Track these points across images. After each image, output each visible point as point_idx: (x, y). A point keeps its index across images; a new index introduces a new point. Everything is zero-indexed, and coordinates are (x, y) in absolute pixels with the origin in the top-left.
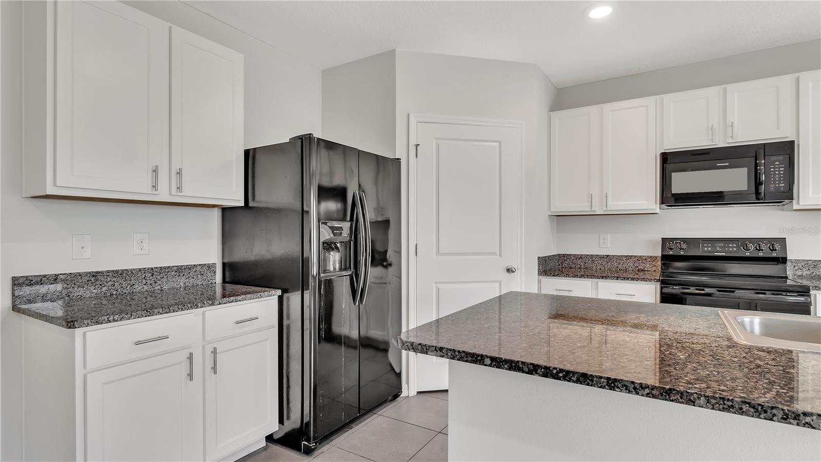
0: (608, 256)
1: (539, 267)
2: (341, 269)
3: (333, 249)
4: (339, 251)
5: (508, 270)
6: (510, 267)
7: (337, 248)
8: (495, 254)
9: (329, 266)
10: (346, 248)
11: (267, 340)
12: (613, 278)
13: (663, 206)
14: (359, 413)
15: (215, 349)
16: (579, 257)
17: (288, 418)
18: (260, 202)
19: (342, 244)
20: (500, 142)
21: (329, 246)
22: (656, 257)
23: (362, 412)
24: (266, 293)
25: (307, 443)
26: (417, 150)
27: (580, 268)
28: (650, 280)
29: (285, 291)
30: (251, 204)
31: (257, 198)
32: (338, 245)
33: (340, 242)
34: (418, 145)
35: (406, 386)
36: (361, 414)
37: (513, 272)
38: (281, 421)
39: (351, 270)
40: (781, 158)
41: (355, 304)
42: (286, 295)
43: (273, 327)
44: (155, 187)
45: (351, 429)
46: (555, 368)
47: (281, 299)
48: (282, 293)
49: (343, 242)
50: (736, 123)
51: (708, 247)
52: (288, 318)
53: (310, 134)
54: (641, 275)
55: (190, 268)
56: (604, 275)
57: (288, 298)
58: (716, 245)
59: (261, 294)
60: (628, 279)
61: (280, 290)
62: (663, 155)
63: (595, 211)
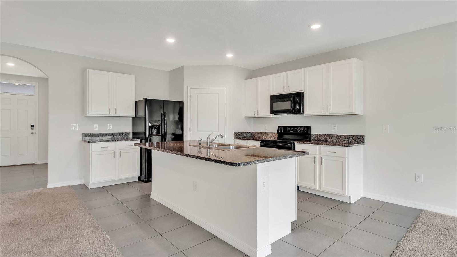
1: (234, 136)
8: (217, 131)
11: (136, 152)
15: (120, 152)
16: (258, 133)
18: (139, 115)
20: (219, 93)
22: (276, 133)
24: (136, 140)
25: (145, 180)
28: (258, 140)
30: (137, 116)
31: (139, 114)
34: (190, 96)
37: (223, 138)
38: (141, 174)
40: (298, 98)
43: (138, 149)
44: (110, 113)
48: (141, 140)
51: (289, 129)
55: (123, 133)
58: (292, 128)
62: (271, 96)
63: (255, 116)
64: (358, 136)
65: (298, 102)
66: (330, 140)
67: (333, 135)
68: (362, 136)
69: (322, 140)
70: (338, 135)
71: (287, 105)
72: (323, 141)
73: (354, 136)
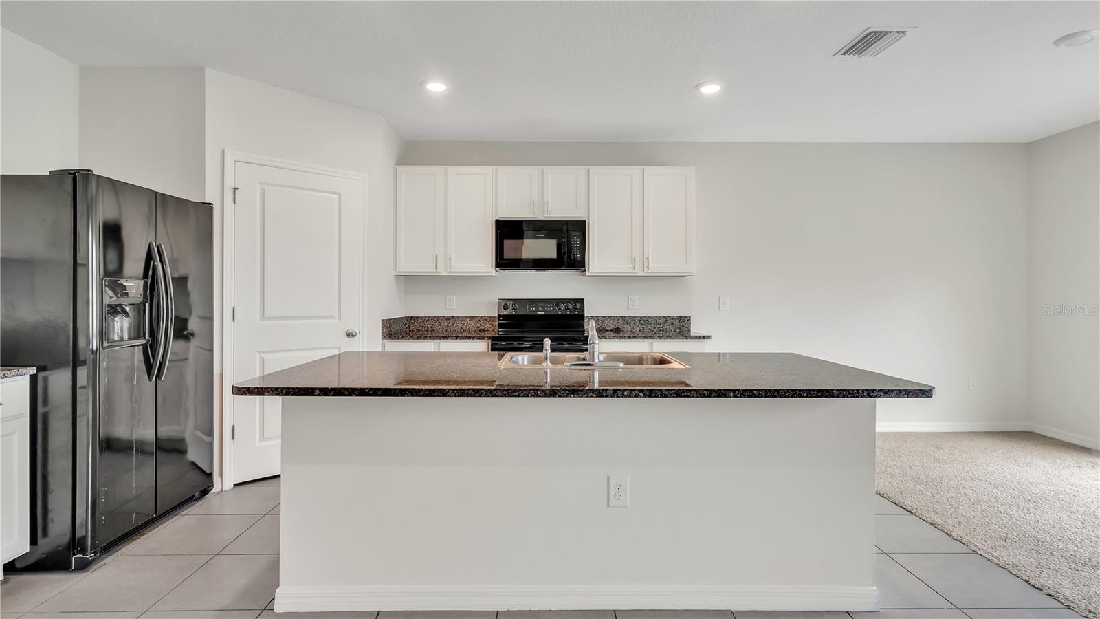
0: (453, 317)
1: (383, 330)
2: (130, 339)
3: (118, 313)
4: (128, 316)
5: (348, 335)
6: (351, 331)
7: (125, 312)
8: (332, 317)
9: (114, 335)
10: (139, 313)
11: (14, 432)
12: (452, 338)
13: (498, 269)
14: (156, 513)
16: (426, 319)
17: (45, 534)
19: (132, 306)
20: (340, 195)
21: (114, 310)
22: (494, 317)
23: (159, 512)
24: (13, 372)
25: (81, 556)
26: (234, 194)
27: (427, 331)
28: (484, 338)
29: (41, 369)
32: (127, 308)
33: (130, 305)
34: (235, 189)
35: (220, 479)
36: (158, 515)
37: (354, 336)
38: (33, 541)
39: (145, 338)
40: (577, 233)
41: (150, 380)
42: (41, 375)
43: (22, 417)
45: (143, 535)
46: (367, 389)
47: (33, 379)
48: (37, 372)
49: (134, 304)
50: (550, 201)
51: (533, 307)
52: (46, 402)
53: (89, 170)
54: (482, 334)
56: (445, 335)
57: (46, 379)
58: (539, 305)
59: (5, 372)
60: (466, 338)
61: (35, 368)
62: (498, 222)
63: (440, 272)
64: (680, 318)
65: (577, 244)
66: (627, 327)
67: (633, 318)
68: (687, 317)
69: (608, 329)
70: (642, 318)
71: (547, 248)
72: (611, 331)
73: (673, 318)
